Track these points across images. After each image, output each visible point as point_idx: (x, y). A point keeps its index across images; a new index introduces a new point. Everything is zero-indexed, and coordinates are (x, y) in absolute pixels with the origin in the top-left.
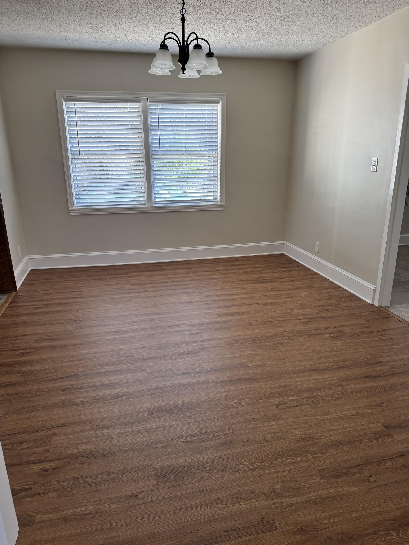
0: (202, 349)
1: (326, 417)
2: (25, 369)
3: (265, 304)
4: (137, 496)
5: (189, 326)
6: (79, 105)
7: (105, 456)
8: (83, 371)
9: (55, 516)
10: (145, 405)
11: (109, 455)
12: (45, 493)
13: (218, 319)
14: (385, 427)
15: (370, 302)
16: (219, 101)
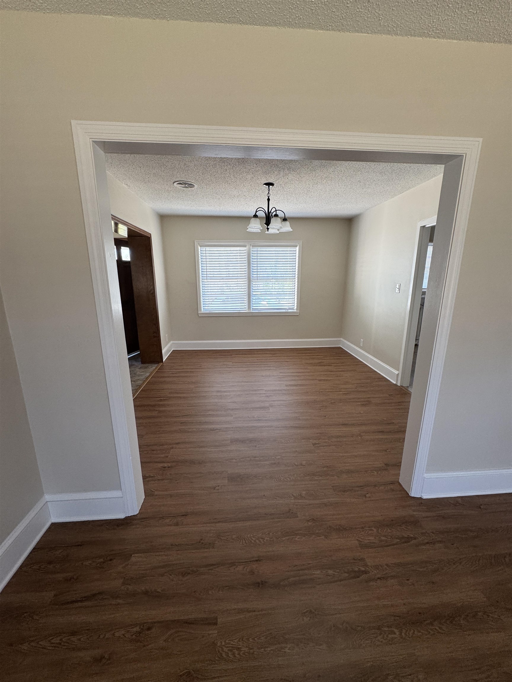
0: (271, 406)
1: (345, 454)
2: (161, 409)
3: (320, 380)
4: (215, 488)
5: (266, 391)
6: (208, 249)
7: (200, 463)
8: (195, 413)
9: (166, 493)
10: (229, 436)
11: (202, 463)
12: (163, 480)
13: (285, 388)
14: (385, 464)
15: (395, 383)
16: (297, 246)
